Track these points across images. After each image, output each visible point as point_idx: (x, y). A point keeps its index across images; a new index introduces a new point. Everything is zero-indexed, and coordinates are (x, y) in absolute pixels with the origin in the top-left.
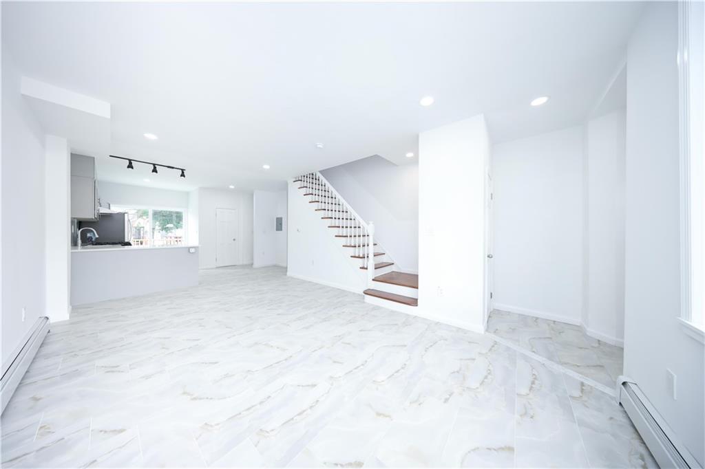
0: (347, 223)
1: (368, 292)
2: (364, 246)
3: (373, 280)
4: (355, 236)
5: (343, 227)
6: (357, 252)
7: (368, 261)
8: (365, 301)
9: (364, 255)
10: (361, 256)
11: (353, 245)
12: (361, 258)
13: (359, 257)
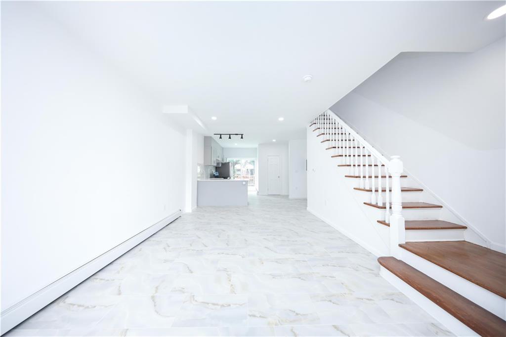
0: (359, 161)
1: (388, 263)
2: (384, 191)
3: (401, 246)
4: (370, 177)
5: (354, 166)
6: (372, 198)
7: (391, 213)
8: (381, 274)
9: (384, 204)
10: (380, 204)
11: (368, 188)
12: (379, 207)
13: (376, 206)
